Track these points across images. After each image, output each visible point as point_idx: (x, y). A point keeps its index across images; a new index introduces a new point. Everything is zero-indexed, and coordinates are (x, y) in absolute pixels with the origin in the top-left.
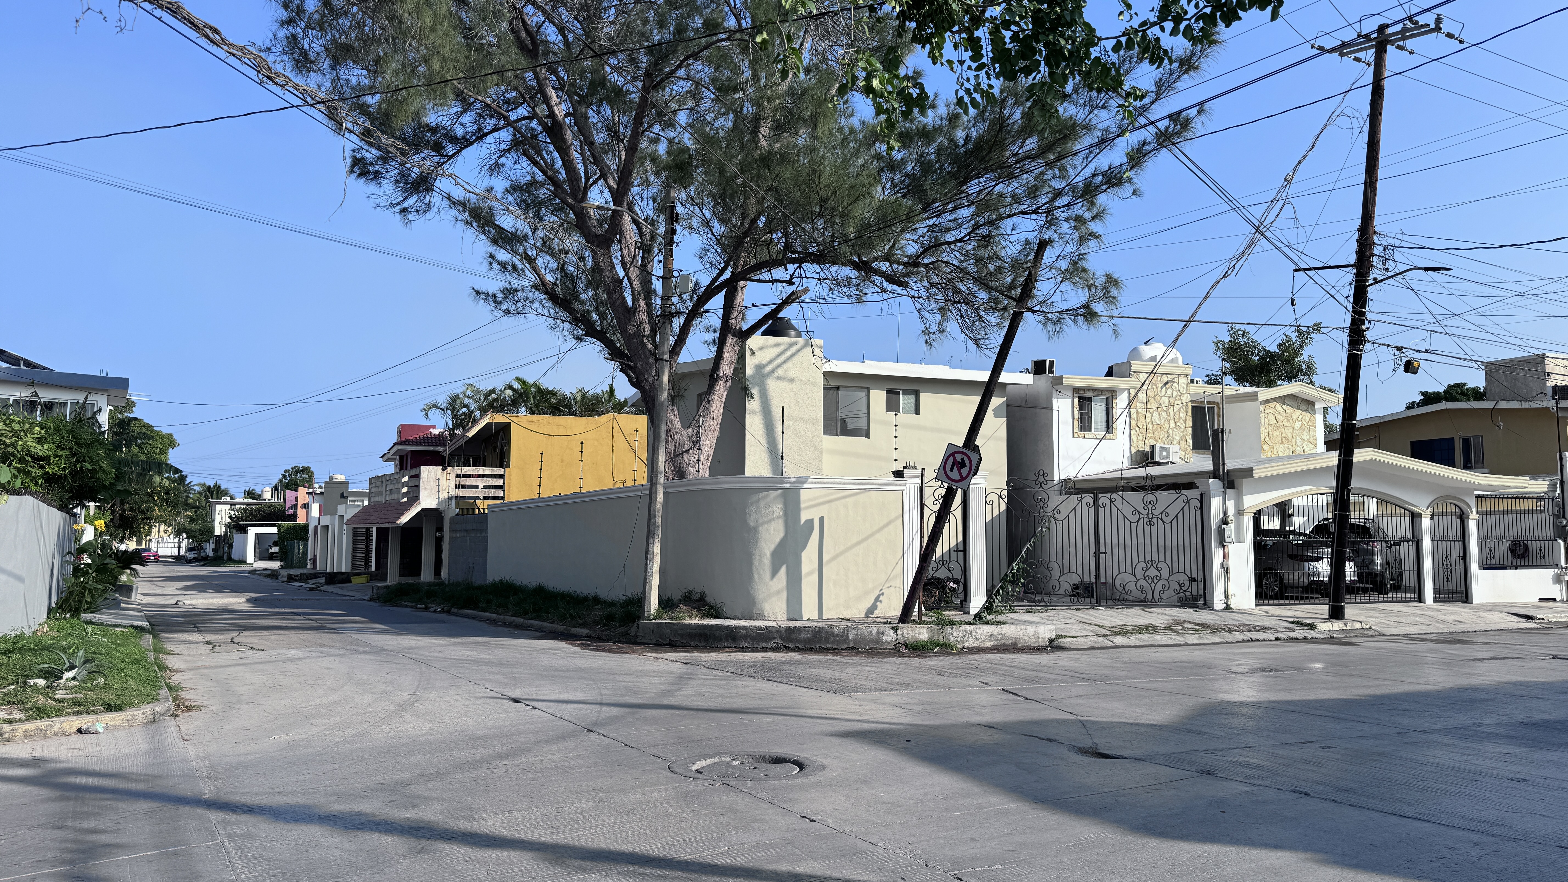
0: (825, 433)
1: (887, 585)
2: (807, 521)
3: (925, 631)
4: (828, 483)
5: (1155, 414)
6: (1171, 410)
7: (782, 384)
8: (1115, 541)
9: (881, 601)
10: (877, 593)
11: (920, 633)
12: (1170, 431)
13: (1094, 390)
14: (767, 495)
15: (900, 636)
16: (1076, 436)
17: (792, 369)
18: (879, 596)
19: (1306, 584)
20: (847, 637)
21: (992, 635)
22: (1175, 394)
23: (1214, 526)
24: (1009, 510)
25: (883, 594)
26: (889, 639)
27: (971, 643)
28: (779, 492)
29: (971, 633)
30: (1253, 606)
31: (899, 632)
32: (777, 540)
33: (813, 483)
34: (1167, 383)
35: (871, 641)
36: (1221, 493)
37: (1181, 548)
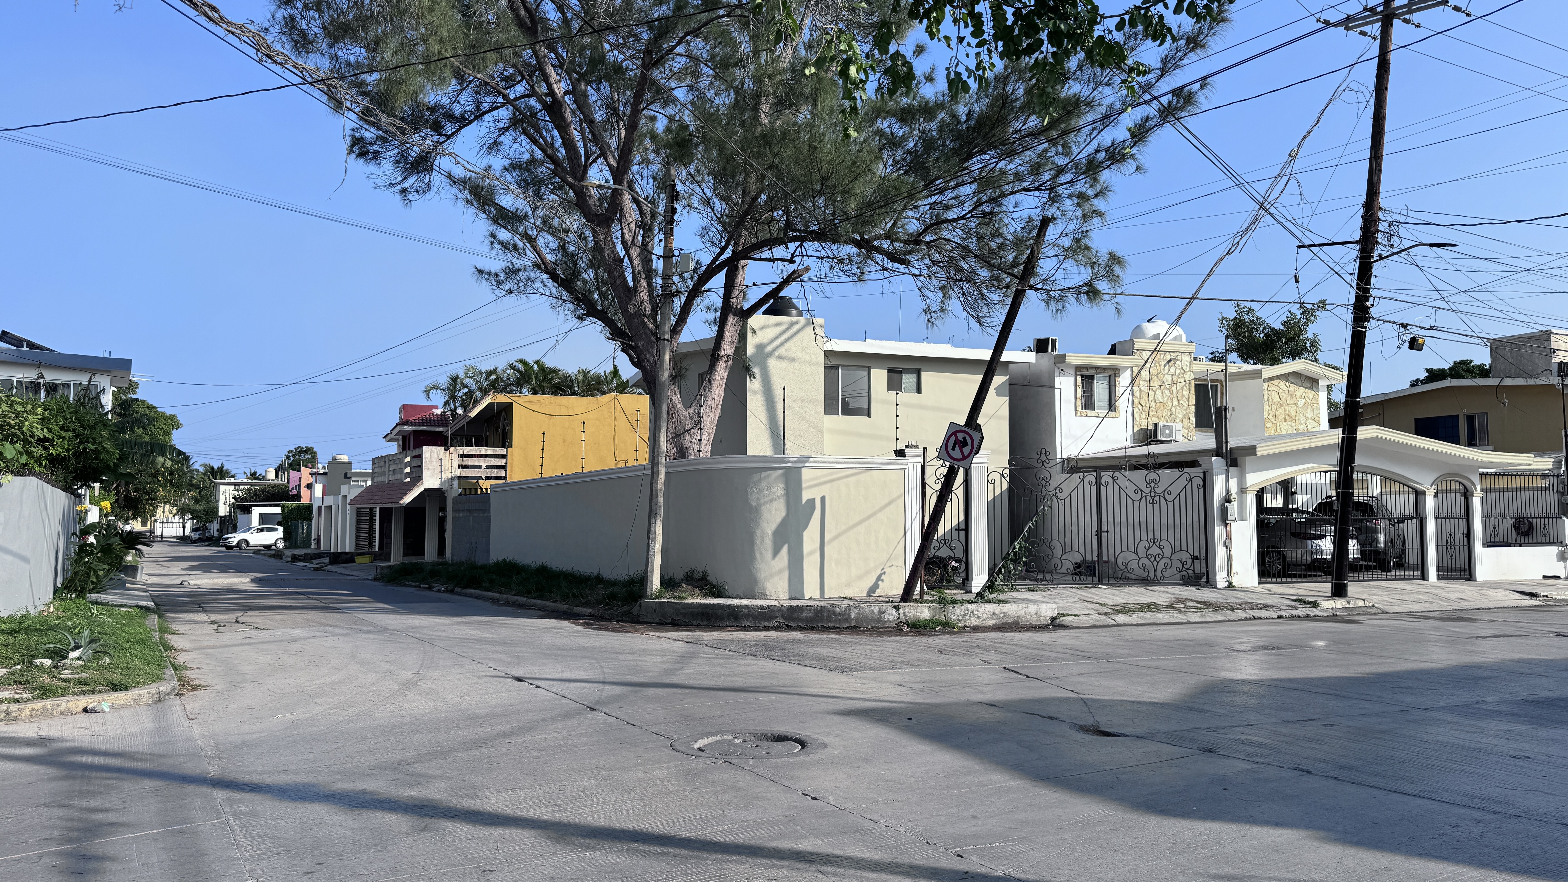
0: (826, 413)
1: (889, 564)
2: (808, 501)
3: (927, 609)
4: (829, 463)
5: (1158, 392)
6: (1174, 388)
7: (784, 364)
8: (1117, 520)
9: (882, 581)
10: (879, 572)
11: (921, 612)
12: (1173, 409)
13: (1097, 368)
14: (768, 476)
15: (901, 615)
16: (1079, 414)
17: (793, 348)
18: (880, 576)
19: (1309, 562)
20: (849, 616)
21: (994, 614)
22: (1178, 372)
23: (1216, 504)
24: (1011, 489)
25: (884, 573)
26: (891, 618)
27: (973, 622)
28: (781, 471)
29: (972, 612)
30: (1256, 584)
31: (901, 611)
32: (779, 520)
33: (814, 462)
34: (1170, 361)
35: (873, 620)
36: (1224, 471)
37: (1184, 527)
